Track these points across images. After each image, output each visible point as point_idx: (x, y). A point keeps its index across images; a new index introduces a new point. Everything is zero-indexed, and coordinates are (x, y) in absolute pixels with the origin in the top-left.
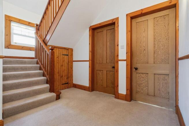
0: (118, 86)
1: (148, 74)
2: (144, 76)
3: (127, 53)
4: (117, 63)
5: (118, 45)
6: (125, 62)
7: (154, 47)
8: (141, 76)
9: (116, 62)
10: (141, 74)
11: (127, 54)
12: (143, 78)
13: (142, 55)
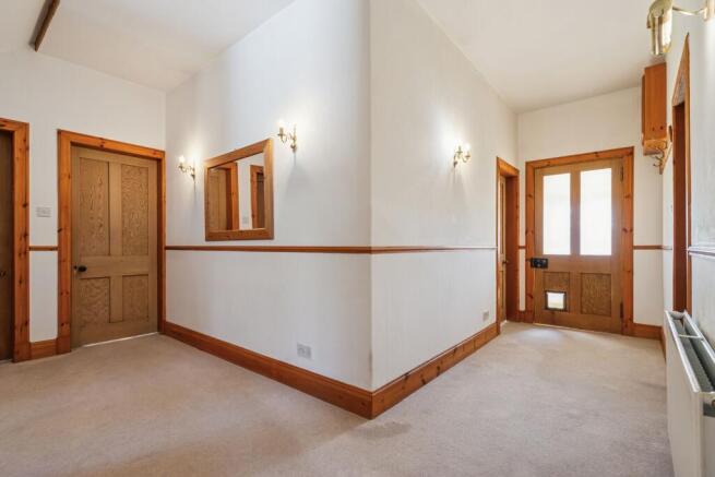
0: (27, 323)
1: (109, 278)
2: (98, 283)
3: (59, 231)
4: (23, 256)
5: (26, 205)
6: (55, 253)
7: (123, 222)
8: (93, 285)
9: (20, 255)
10: (93, 281)
11: (63, 232)
12: (98, 288)
13: (94, 236)
